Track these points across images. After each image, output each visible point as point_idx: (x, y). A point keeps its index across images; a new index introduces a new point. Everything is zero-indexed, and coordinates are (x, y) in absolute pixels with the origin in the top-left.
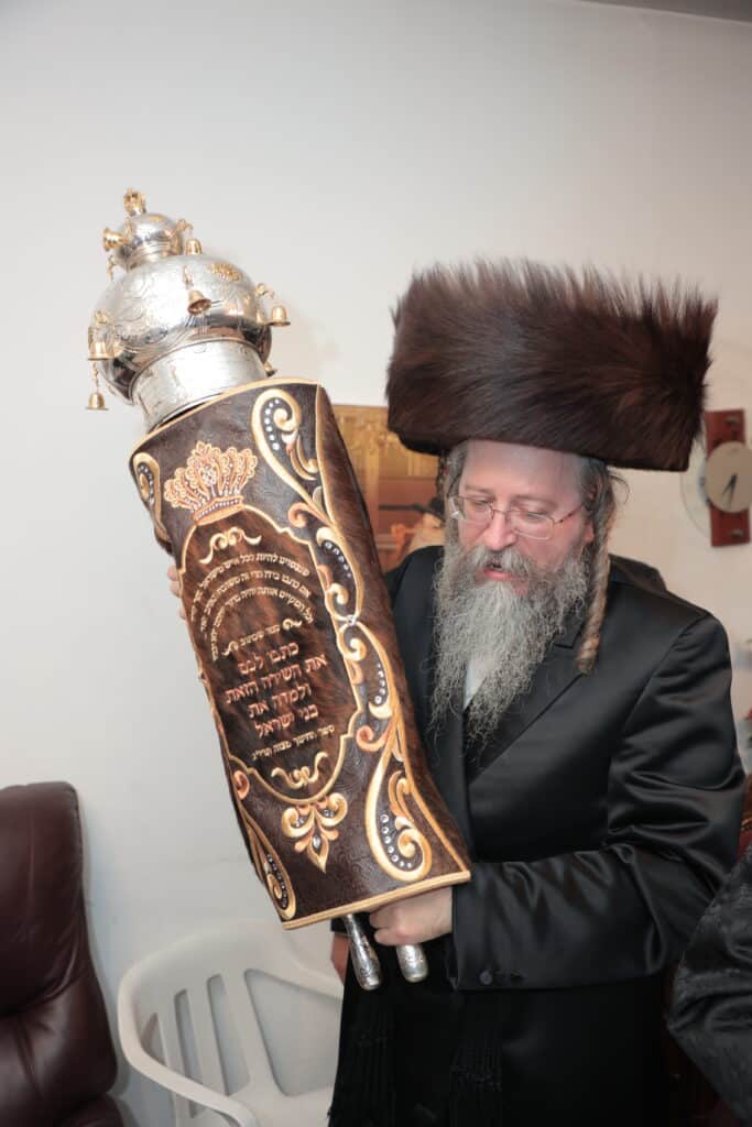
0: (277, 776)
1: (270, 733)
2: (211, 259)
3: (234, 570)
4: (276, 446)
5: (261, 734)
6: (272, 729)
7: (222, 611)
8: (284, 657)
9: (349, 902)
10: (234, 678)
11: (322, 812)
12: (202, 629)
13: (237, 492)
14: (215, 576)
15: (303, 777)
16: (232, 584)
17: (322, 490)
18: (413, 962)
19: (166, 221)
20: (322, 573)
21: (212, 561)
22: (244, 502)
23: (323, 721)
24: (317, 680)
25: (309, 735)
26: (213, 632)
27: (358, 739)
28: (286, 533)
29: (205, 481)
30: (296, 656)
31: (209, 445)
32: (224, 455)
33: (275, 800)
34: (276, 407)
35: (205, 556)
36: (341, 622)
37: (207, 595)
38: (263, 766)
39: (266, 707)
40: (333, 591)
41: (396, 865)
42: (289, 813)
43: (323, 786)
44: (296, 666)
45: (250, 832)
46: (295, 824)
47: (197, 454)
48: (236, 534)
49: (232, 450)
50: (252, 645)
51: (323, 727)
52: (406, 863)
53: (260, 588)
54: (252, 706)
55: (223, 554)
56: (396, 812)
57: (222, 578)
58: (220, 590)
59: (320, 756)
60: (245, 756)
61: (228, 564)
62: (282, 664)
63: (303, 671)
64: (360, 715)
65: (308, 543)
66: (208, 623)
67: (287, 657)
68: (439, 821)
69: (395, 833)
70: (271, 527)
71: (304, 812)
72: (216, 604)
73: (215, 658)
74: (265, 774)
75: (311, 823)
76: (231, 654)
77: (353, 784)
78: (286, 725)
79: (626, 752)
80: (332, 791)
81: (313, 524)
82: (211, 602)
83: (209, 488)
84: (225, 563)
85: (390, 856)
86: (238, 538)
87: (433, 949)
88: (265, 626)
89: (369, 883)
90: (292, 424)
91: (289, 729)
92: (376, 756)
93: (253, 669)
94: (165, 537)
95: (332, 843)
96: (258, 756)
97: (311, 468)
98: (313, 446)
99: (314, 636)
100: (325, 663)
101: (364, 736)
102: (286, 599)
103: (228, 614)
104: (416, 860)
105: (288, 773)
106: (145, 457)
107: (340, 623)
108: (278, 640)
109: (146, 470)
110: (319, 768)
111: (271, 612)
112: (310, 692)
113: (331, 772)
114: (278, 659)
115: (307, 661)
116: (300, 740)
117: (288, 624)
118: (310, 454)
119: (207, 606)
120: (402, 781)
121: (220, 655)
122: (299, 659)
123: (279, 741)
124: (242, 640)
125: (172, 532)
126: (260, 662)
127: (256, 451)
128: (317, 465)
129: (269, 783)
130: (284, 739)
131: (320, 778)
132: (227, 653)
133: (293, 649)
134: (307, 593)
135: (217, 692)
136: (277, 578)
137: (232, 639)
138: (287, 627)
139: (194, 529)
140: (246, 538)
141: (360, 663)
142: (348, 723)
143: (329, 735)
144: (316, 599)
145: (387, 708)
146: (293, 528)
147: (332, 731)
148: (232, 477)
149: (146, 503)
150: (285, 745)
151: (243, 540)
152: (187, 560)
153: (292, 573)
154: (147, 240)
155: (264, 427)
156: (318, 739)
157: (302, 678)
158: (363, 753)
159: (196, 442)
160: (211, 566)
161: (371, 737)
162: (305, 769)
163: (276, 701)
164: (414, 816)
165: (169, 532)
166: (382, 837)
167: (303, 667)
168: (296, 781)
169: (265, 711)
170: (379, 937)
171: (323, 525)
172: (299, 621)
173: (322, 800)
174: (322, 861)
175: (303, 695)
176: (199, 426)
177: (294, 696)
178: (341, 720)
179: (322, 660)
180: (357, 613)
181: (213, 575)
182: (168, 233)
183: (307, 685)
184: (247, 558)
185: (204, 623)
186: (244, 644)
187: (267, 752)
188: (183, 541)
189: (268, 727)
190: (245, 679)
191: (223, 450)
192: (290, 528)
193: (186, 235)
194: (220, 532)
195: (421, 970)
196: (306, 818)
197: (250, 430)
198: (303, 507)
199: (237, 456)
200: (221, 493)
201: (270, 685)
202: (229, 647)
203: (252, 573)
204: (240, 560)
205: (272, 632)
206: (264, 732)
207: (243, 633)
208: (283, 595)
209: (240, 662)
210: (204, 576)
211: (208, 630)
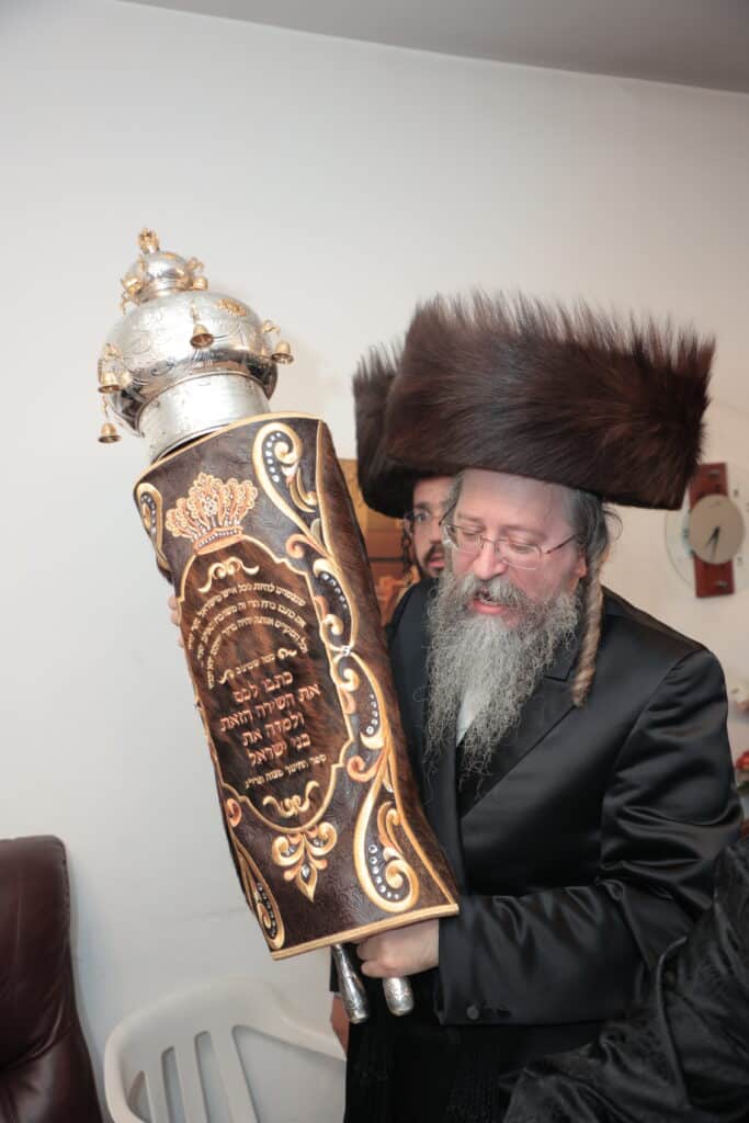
0: (269, 805)
1: (263, 761)
2: (217, 295)
3: (232, 599)
4: (277, 479)
5: (254, 762)
6: (265, 758)
7: (218, 640)
8: (278, 686)
9: (335, 932)
10: (228, 706)
11: (311, 841)
12: (199, 657)
13: (237, 522)
14: (213, 605)
15: (294, 805)
16: (229, 613)
17: (320, 523)
18: (399, 994)
19: (178, 259)
20: (318, 605)
21: (211, 589)
22: (244, 533)
23: (314, 750)
24: (309, 709)
25: (301, 764)
26: (210, 660)
27: (349, 768)
28: (283, 564)
29: (206, 512)
30: (290, 685)
31: (212, 477)
32: (226, 486)
33: (266, 828)
34: (275, 442)
35: (203, 585)
36: (336, 653)
37: (205, 623)
38: (255, 794)
39: (259, 735)
40: (328, 621)
41: (384, 896)
42: (280, 841)
43: (313, 815)
44: (290, 695)
45: (241, 859)
46: (286, 853)
47: (200, 485)
48: (234, 564)
49: (232, 481)
50: (247, 674)
51: (314, 756)
52: (393, 894)
53: (257, 617)
54: (246, 734)
55: (221, 583)
56: (385, 842)
57: (219, 606)
58: (218, 618)
59: (311, 785)
60: (238, 785)
61: (225, 593)
62: (276, 693)
63: (297, 701)
64: (351, 745)
65: (305, 574)
66: (205, 652)
67: (282, 686)
68: (428, 853)
69: (384, 863)
70: (269, 556)
71: (294, 841)
72: (212, 632)
73: (211, 686)
74: (257, 803)
75: (301, 852)
76: (227, 682)
77: (343, 814)
78: (278, 754)
79: (619, 786)
80: (323, 820)
81: (310, 554)
82: (209, 630)
83: (210, 519)
84: (223, 592)
85: (377, 887)
86: (236, 568)
87: (418, 982)
88: (260, 655)
89: (356, 912)
90: (293, 457)
91: (281, 757)
92: (366, 786)
93: (248, 698)
94: (166, 566)
95: (320, 872)
96: (251, 784)
97: (311, 501)
98: (313, 479)
99: (308, 666)
100: (318, 692)
101: (356, 766)
102: (282, 628)
103: (224, 643)
104: (403, 891)
105: (279, 802)
106: (148, 487)
107: (334, 654)
108: (273, 669)
109: (149, 500)
110: (310, 797)
111: (266, 640)
112: (303, 721)
113: (322, 801)
114: (272, 688)
115: (302, 690)
116: (291, 769)
117: (283, 653)
118: (309, 487)
119: (205, 633)
120: (392, 812)
121: (216, 683)
122: (293, 688)
123: (271, 769)
124: (237, 668)
125: (173, 559)
126: (255, 690)
127: (256, 483)
128: (316, 497)
129: (261, 812)
130: (275, 767)
131: (311, 807)
132: (223, 682)
133: (287, 678)
134: (302, 623)
135: (212, 720)
136: (273, 608)
137: (228, 668)
138: (282, 657)
139: (193, 558)
140: (244, 568)
141: (353, 693)
142: (339, 751)
143: (321, 764)
144: (311, 629)
145: (379, 739)
146: (290, 559)
147: (323, 760)
148: (232, 508)
149: (149, 532)
150: (277, 774)
151: (242, 571)
152: (186, 588)
153: (288, 603)
154: (159, 277)
155: (265, 459)
156: (310, 768)
157: (296, 707)
158: (354, 782)
159: (198, 473)
161: (362, 767)
162: (296, 798)
163: (270, 730)
164: (402, 848)
165: (170, 561)
166: (370, 867)
167: (296, 695)
168: (287, 809)
169: (258, 739)
170: (366, 969)
171: (321, 557)
172: (293, 650)
173: (312, 829)
174: (310, 890)
175: (296, 725)
176: (202, 457)
177: (287, 725)
178: (332, 749)
179: (315, 690)
180: (352, 644)
181: (211, 603)
182: (181, 272)
183: (300, 714)
184: (244, 587)
185: (201, 651)
186: (239, 673)
187: (260, 780)
188: (183, 568)
189: (261, 756)
190: (240, 707)
191: (225, 482)
192: (288, 558)
193: (197, 272)
194: (220, 562)
195: (406, 1003)
196: (298, 846)
197: (251, 462)
198: (301, 538)
199: (237, 487)
200: (221, 524)
201: (264, 713)
202: (225, 675)
203: (249, 602)
204: (238, 589)
205: (267, 661)
206: (257, 760)
207: (239, 662)
208: (278, 624)
209: (235, 690)
210: (202, 604)
211: (204, 658)
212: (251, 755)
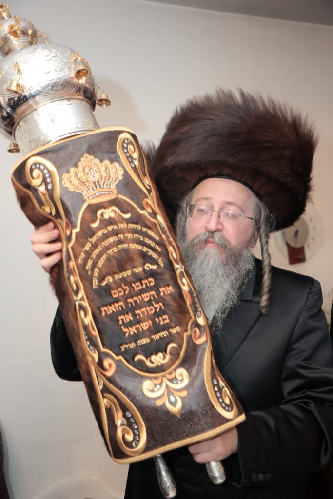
0: (141, 361)
1: (134, 333)
3: (116, 233)
4: (132, 165)
5: (127, 335)
6: (136, 332)
7: (104, 257)
8: (144, 286)
10: (107, 300)
11: (171, 380)
12: (87, 268)
13: (113, 186)
15: (158, 359)
16: (112, 241)
17: (152, 195)
18: (217, 472)
20: (165, 239)
21: (99, 226)
22: (118, 193)
23: (173, 324)
24: (168, 300)
25: (164, 334)
26: (96, 271)
27: (193, 336)
28: (144, 214)
29: (91, 179)
30: (153, 286)
31: (92, 157)
32: (101, 164)
33: (137, 376)
34: (128, 144)
35: (94, 221)
36: (177, 268)
37: (95, 246)
38: (130, 356)
39: (131, 318)
40: (171, 250)
41: (224, 408)
42: (147, 383)
43: (172, 364)
44: (153, 293)
46: (153, 390)
47: (85, 161)
48: (114, 211)
49: (107, 162)
50: (125, 281)
51: (172, 328)
52: (228, 408)
53: (131, 244)
54: (121, 317)
55: (107, 222)
56: (219, 378)
57: (106, 236)
58: (106, 243)
59: (172, 345)
60: (115, 349)
61: (110, 228)
62: (142, 292)
63: (158, 295)
64: (193, 321)
65: (156, 222)
66: (92, 264)
67: (147, 286)
69: (220, 390)
70: (136, 209)
71: (158, 382)
72: (100, 252)
73: (94, 287)
75: (164, 388)
76: (107, 284)
77: (192, 362)
78: (145, 329)
80: (178, 367)
81: (154, 212)
82: (97, 251)
83: (94, 183)
84: (108, 228)
85: (221, 404)
86: (116, 214)
88: (133, 268)
90: (136, 155)
91: (148, 330)
93: (121, 294)
95: (183, 398)
96: (125, 349)
100: (172, 290)
102: (147, 252)
103: (109, 259)
104: (231, 406)
105: (147, 358)
106: (39, 160)
108: (141, 276)
109: (42, 168)
110: (170, 353)
111: (138, 260)
112: (163, 308)
113: (179, 354)
114: (141, 288)
115: (161, 289)
116: (156, 337)
117: (149, 266)
119: (94, 253)
121: (99, 285)
122: (156, 288)
123: (141, 338)
124: (116, 276)
126: (127, 289)
129: (132, 366)
130: (144, 336)
131: (171, 360)
132: (104, 284)
133: (151, 281)
136: (142, 239)
137: (109, 274)
138: (147, 268)
139: (85, 205)
141: (189, 292)
142: (188, 326)
143: (177, 333)
144: (165, 254)
145: (203, 320)
146: (148, 213)
147: (178, 331)
148: (108, 178)
150: (145, 341)
151: (120, 216)
152: (82, 223)
153: (150, 237)
155: (124, 153)
156: (170, 336)
157: (158, 299)
158: (195, 344)
160: (99, 229)
161: (198, 335)
162: (160, 355)
163: (139, 314)
166: (215, 392)
167: (158, 293)
168: (153, 363)
169: (130, 320)
171: (157, 214)
172: (154, 265)
173: (170, 374)
174: (177, 410)
175: (158, 310)
177: (151, 310)
178: (185, 324)
179: (170, 289)
181: (100, 234)
183: (161, 304)
185: (90, 263)
186: (117, 278)
187: (132, 346)
189: (133, 330)
190: (117, 300)
191: (101, 161)
192: (146, 211)
194: (105, 208)
195: (222, 477)
196: (160, 384)
198: (149, 201)
199: (110, 166)
200: (103, 187)
201: (134, 304)
202: (106, 279)
203: (125, 235)
204: (118, 226)
205: (137, 272)
206: (130, 333)
207: (117, 270)
208: (145, 249)
209: (113, 290)
210: (93, 234)
211: (93, 269)
212: (125, 330)
